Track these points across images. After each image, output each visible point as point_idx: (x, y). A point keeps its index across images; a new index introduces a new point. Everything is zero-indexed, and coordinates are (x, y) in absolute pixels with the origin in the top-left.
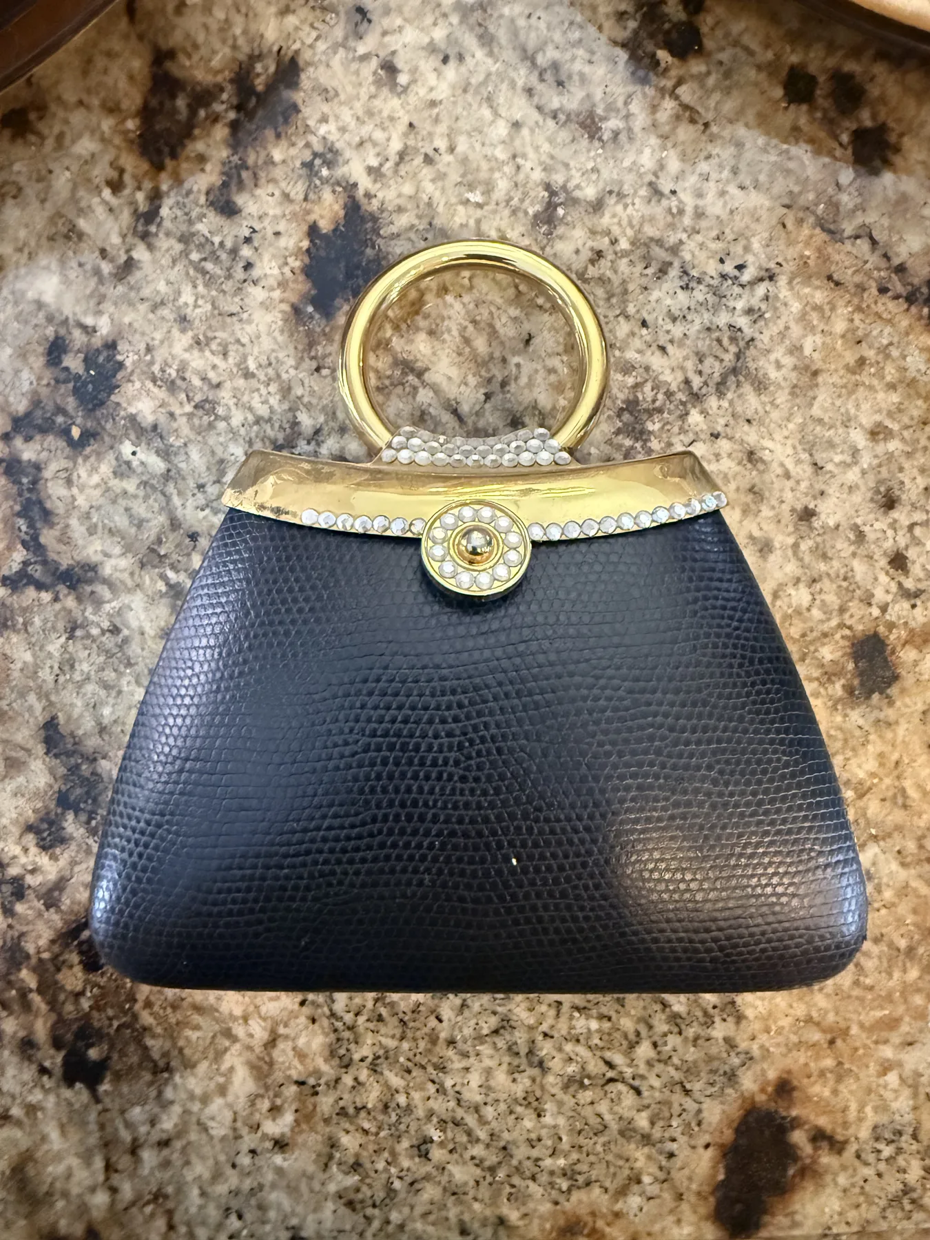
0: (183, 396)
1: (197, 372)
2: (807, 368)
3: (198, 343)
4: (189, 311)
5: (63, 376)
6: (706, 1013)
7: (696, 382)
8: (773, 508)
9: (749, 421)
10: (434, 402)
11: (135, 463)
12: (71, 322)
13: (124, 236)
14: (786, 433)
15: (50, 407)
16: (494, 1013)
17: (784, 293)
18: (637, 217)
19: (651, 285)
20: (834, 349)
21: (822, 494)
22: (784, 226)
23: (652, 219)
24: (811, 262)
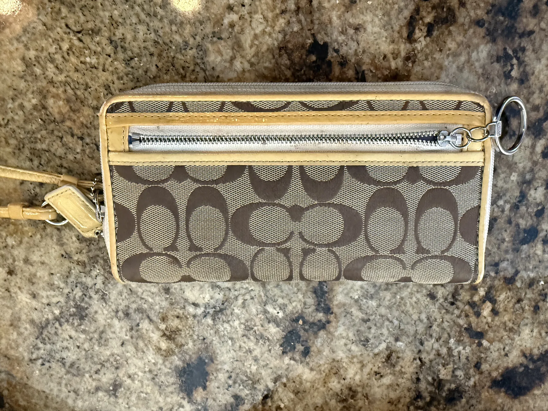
0: (257, 333)
1: (251, 341)
2: (15, 327)
3: (250, 352)
4: (253, 363)
5: (304, 343)
7: (57, 325)
8: (24, 276)
9: (36, 309)
10: (159, 324)
11: (278, 309)
12: (299, 362)
13: (277, 391)
14: (21, 304)
15: (310, 332)
16: (132, 68)
17: (26, 354)
18: (83, 384)
19: (76, 361)
20: (5, 334)
21: (5, 280)
22: (27, 378)
23: (77, 383)
24: (16, 364)
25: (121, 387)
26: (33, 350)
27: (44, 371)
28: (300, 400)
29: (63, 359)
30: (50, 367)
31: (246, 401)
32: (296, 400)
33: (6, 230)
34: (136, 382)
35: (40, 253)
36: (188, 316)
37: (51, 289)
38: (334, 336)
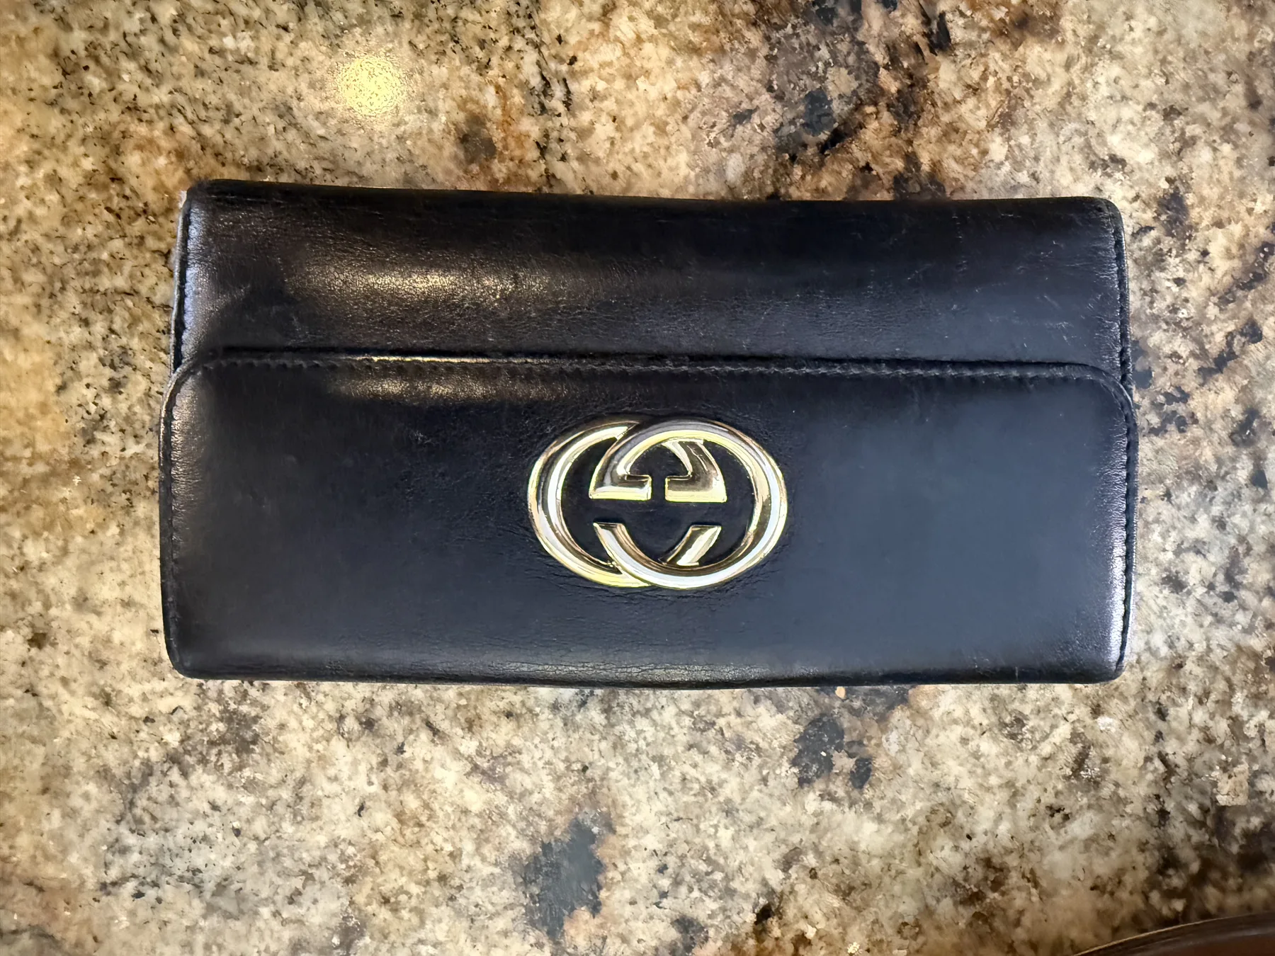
0: (727, 735)
1: (713, 759)
2: (56, 795)
3: (713, 790)
4: (724, 821)
5: (855, 749)
6: (97, 60)
7: (175, 775)
8: (77, 646)
9: (114, 737)
10: (457, 740)
12: (847, 804)
13: (792, 892)
14: (72, 727)
15: (868, 717)
17: (88, 871)
18: (254, 939)
19: (233, 872)
20: (28, 817)
21: (23, 664)
22: (95, 939)
23: (238, 938)
24: (62, 904)
25: (362, 935)
26: (109, 856)
27: (143, 913)
28: (859, 910)
29: (196, 871)
30: (159, 900)
31: (712, 933)
32: (847, 911)
33: (21, 521)
34: (405, 914)
35: (119, 578)
36: (538, 710)
37: (154, 675)
38: (931, 718)
